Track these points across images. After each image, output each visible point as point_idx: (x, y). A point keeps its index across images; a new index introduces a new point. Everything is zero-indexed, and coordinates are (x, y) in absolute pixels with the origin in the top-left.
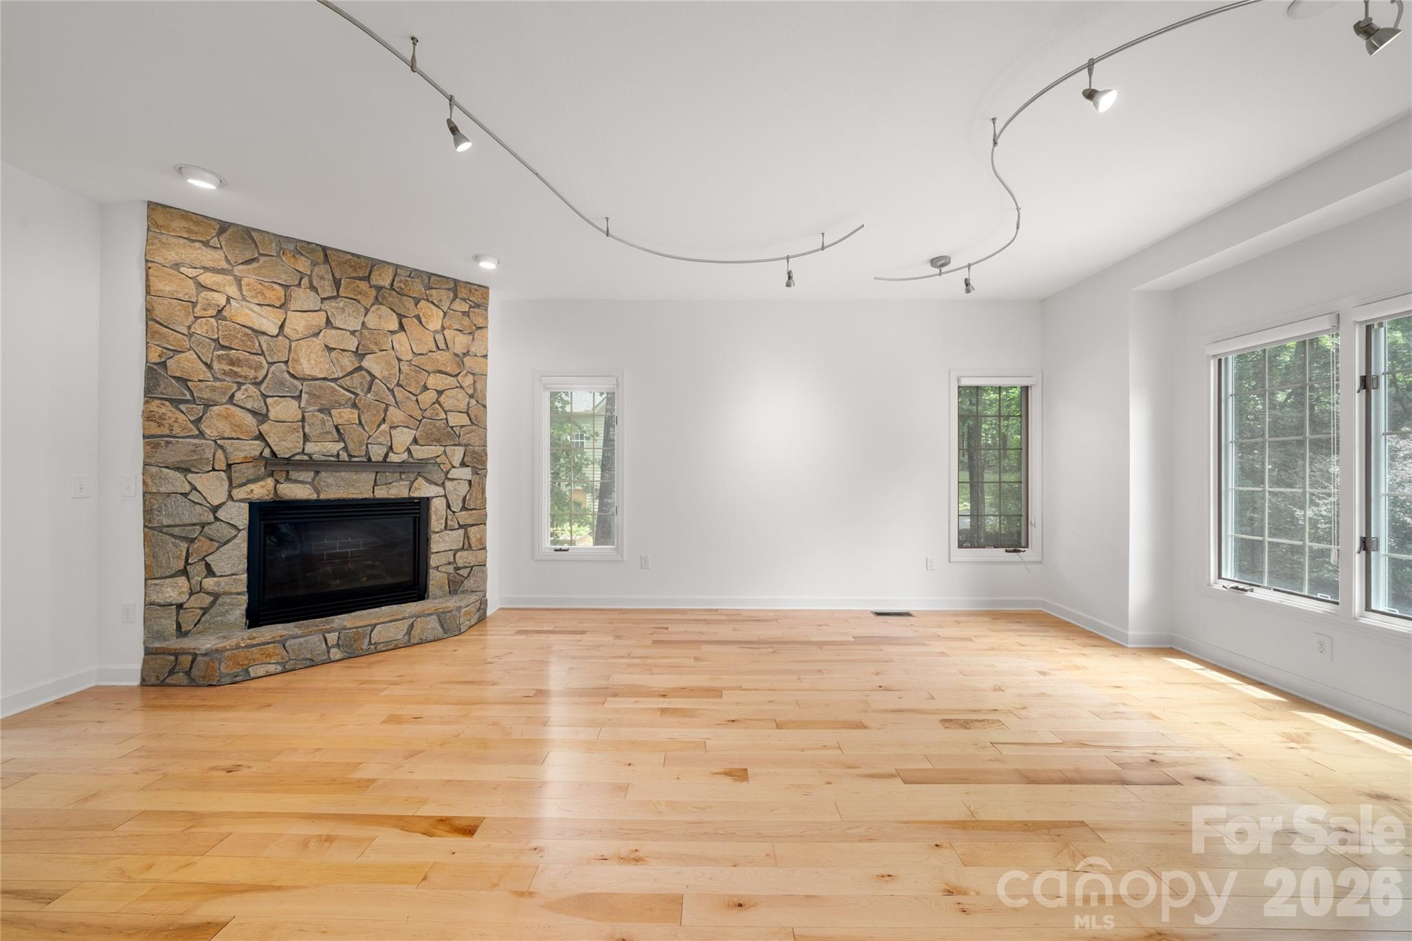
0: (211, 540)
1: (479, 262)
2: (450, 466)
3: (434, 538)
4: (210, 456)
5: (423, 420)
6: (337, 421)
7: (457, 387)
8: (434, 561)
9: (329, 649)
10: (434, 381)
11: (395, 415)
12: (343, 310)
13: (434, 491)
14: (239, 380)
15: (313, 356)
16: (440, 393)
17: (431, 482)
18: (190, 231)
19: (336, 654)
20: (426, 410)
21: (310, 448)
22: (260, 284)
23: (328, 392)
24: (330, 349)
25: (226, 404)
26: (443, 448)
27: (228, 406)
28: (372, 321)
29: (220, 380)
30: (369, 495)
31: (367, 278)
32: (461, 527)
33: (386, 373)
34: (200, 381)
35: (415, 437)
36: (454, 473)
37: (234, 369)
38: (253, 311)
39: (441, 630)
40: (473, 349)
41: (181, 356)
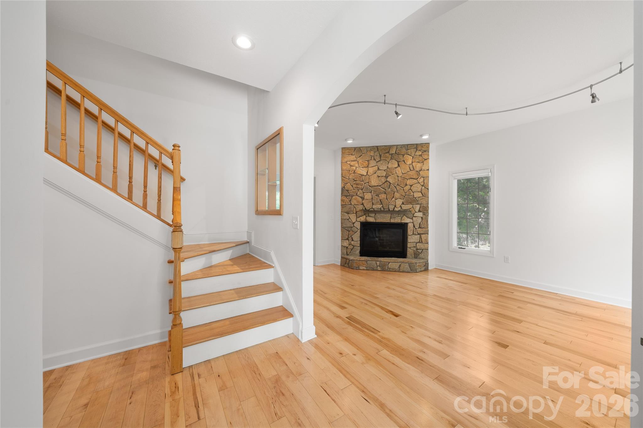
0: (353, 231)
1: (422, 137)
2: (415, 212)
3: (409, 237)
4: (353, 210)
5: (406, 196)
6: (381, 198)
7: (417, 183)
8: (409, 245)
9: (377, 266)
10: (409, 182)
11: (397, 195)
12: (382, 164)
13: (409, 221)
14: (358, 189)
15: (375, 179)
16: (411, 186)
17: (408, 217)
18: (349, 152)
19: (379, 268)
20: (407, 192)
21: (374, 207)
22: (363, 162)
23: (378, 190)
24: (379, 177)
26: (412, 206)
27: (356, 196)
28: (390, 166)
29: (355, 189)
30: (389, 221)
31: (388, 152)
32: (418, 234)
33: (394, 182)
34: (351, 190)
35: (403, 202)
36: (416, 214)
37: (358, 186)
38: (361, 170)
39: (410, 269)
40: (423, 168)
41: (347, 184)
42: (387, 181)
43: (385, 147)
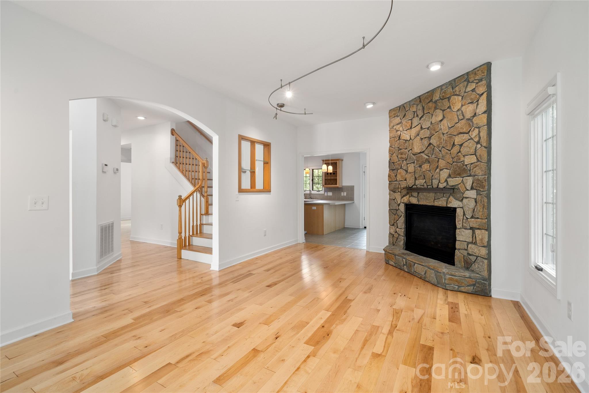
0: (398, 216)
1: (430, 68)
2: (465, 189)
3: (458, 232)
4: (398, 187)
5: (453, 164)
6: (424, 170)
7: (469, 139)
8: (458, 245)
10: (458, 140)
11: (442, 163)
12: (425, 119)
13: (457, 204)
14: (403, 160)
15: (418, 144)
16: (461, 145)
17: (456, 199)
18: (395, 114)
19: (406, 268)
20: (454, 158)
21: (417, 183)
22: (406, 122)
23: (421, 158)
24: (422, 139)
25: (400, 169)
26: (461, 179)
28: (434, 120)
29: (400, 161)
30: (432, 204)
31: (431, 101)
32: (471, 228)
33: (438, 143)
34: (396, 162)
35: (449, 174)
36: (467, 194)
37: (402, 156)
38: (405, 133)
39: (438, 282)
40: (478, 111)
41: (393, 155)
42: (430, 144)
43: (428, 94)
